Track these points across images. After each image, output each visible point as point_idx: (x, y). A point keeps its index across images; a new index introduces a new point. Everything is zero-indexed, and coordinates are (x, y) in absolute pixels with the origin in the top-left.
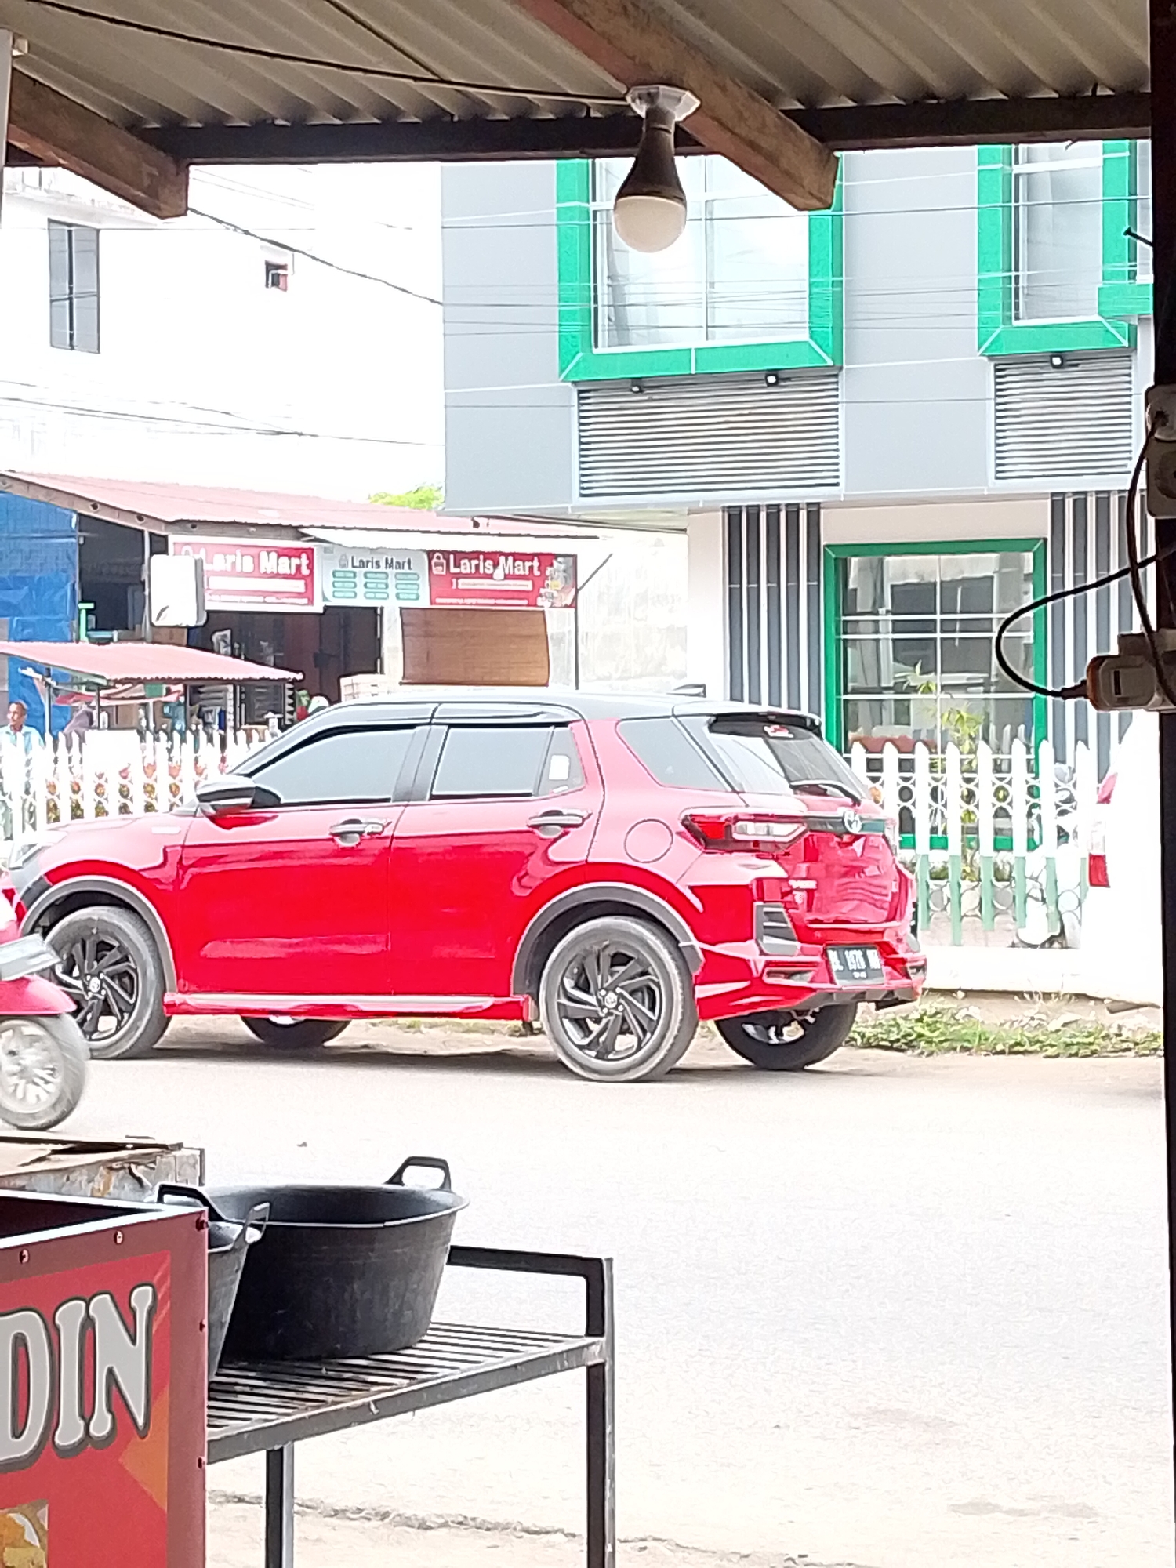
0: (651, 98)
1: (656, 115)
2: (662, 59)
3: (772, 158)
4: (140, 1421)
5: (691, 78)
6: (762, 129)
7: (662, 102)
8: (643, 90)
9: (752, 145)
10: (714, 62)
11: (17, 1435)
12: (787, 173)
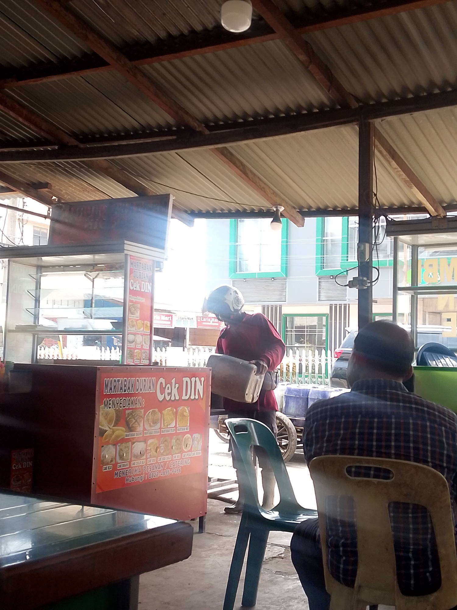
0: (277, 208)
1: (277, 210)
2: (279, 201)
3: (295, 218)
4: (202, 397)
5: (283, 204)
6: (293, 213)
7: (278, 208)
8: (276, 206)
9: (292, 216)
10: (286, 203)
11: (186, 396)
12: (297, 221)
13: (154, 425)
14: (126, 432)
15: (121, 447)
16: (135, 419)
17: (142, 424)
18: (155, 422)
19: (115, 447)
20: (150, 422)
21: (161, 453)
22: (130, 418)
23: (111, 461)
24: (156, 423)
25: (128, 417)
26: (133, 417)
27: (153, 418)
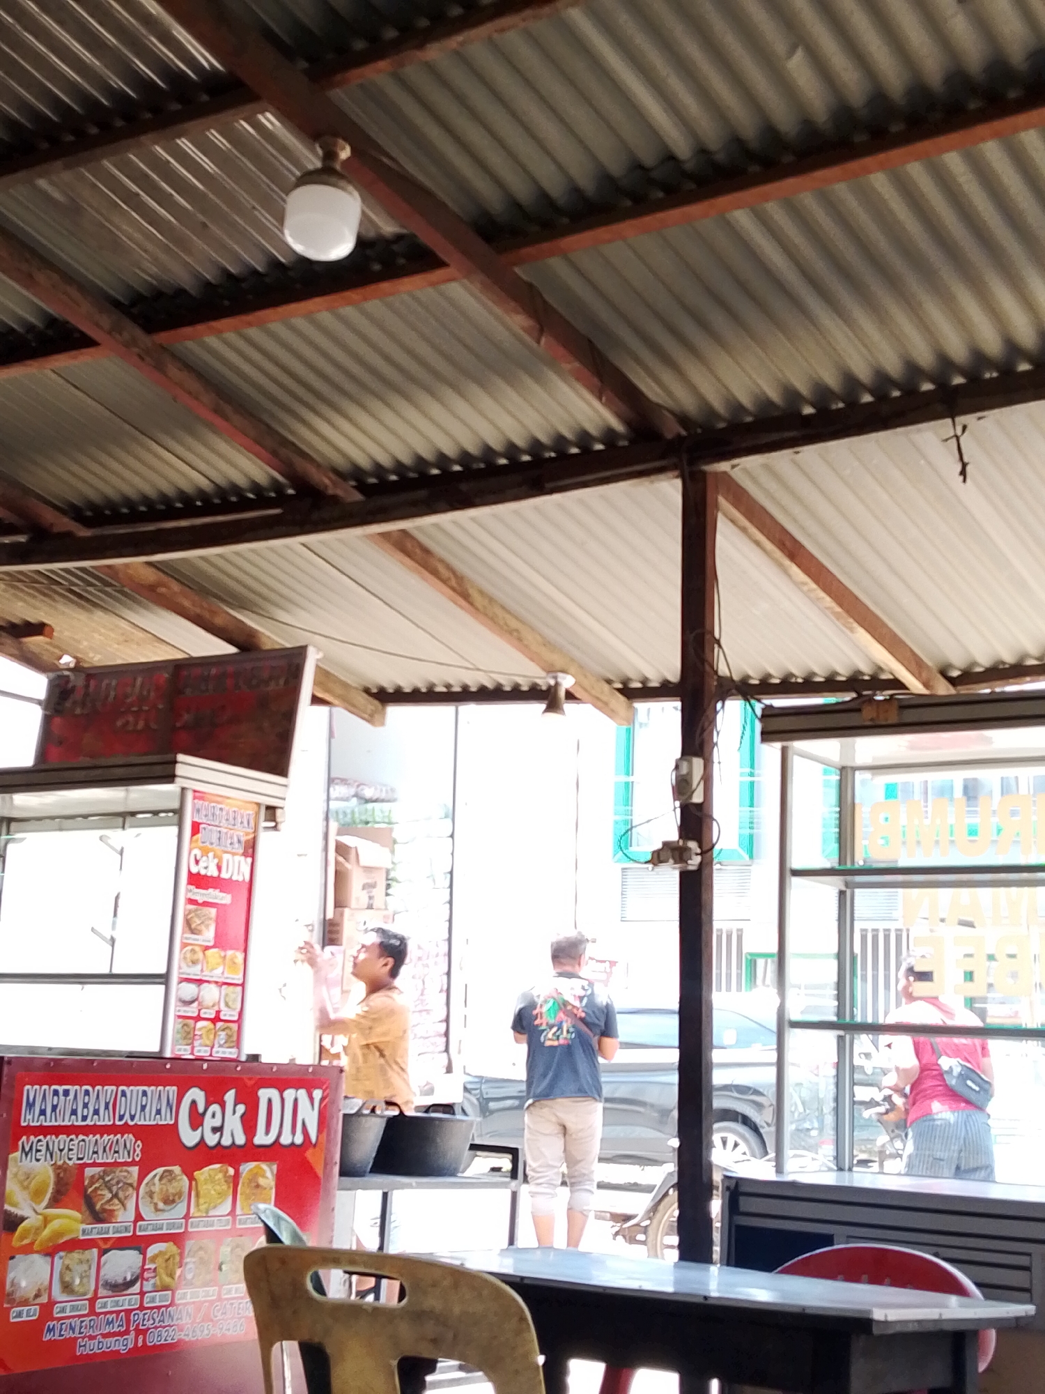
1: (557, 684)
2: (558, 661)
4: (314, 1139)
5: (572, 670)
6: (602, 692)
7: (559, 680)
8: (554, 674)
9: (598, 699)
10: (581, 666)
11: (266, 1135)
12: (613, 711)
13: (169, 1207)
14: (82, 1222)
15: (67, 1262)
16: (111, 1191)
17: (131, 1205)
18: (169, 1201)
19: (49, 1259)
20: (156, 1200)
21: (185, 1279)
22: (96, 1189)
23: (37, 1296)
24: (173, 1201)
25: (92, 1183)
26: (106, 1186)
27: (167, 1190)
